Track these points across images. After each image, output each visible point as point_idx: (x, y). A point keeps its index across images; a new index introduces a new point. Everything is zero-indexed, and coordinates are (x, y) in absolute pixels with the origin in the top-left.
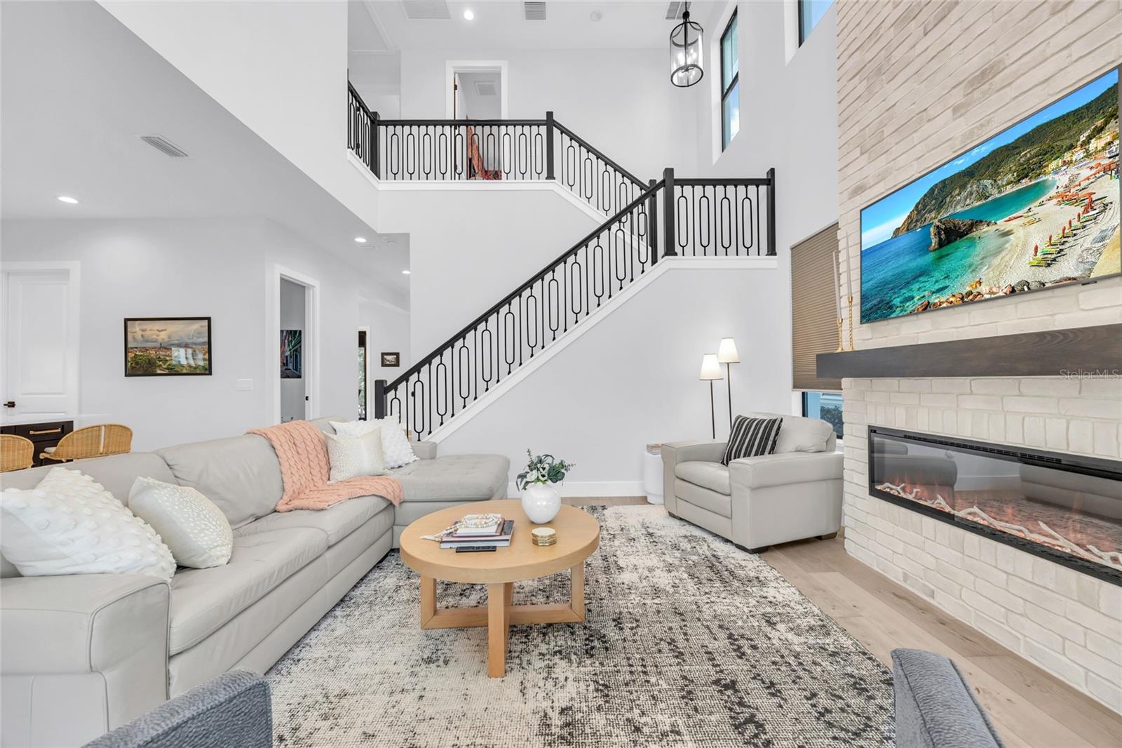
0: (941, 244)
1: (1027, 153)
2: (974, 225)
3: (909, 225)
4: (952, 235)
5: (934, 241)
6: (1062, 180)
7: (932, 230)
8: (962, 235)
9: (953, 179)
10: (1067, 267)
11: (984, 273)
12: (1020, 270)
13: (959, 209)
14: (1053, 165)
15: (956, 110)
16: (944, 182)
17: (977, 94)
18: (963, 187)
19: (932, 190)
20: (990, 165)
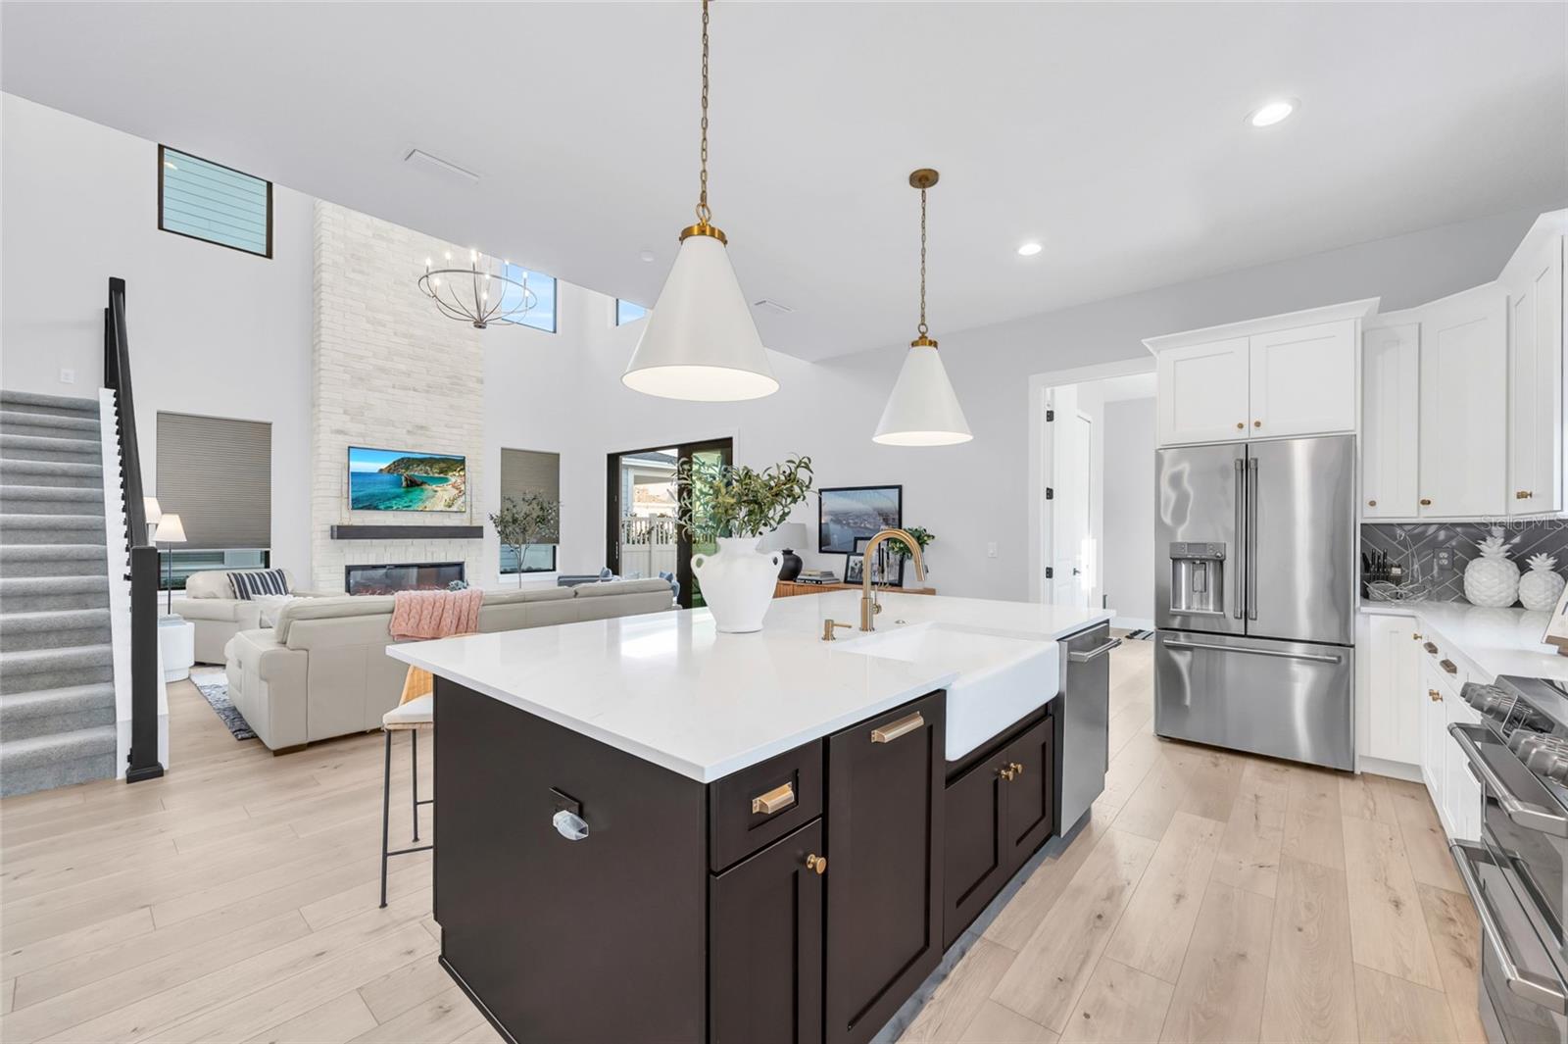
0: (408, 486)
1: (443, 465)
2: (422, 483)
3: (389, 470)
4: (413, 484)
5: (404, 484)
6: (453, 480)
7: (403, 478)
8: (418, 485)
9: (413, 459)
10: (454, 508)
11: (427, 504)
12: (441, 506)
13: (416, 474)
14: (451, 474)
15: (409, 432)
16: (409, 458)
17: (420, 432)
18: (418, 465)
19: (403, 459)
20: (430, 461)
